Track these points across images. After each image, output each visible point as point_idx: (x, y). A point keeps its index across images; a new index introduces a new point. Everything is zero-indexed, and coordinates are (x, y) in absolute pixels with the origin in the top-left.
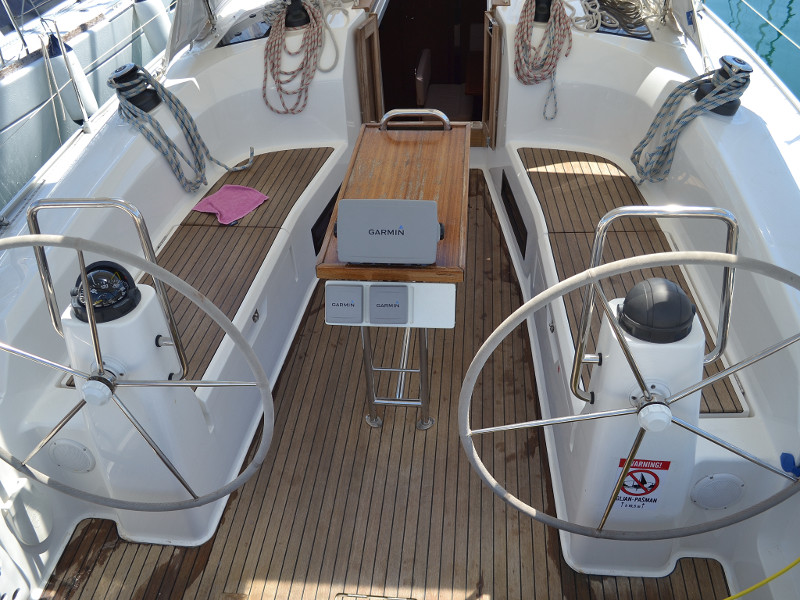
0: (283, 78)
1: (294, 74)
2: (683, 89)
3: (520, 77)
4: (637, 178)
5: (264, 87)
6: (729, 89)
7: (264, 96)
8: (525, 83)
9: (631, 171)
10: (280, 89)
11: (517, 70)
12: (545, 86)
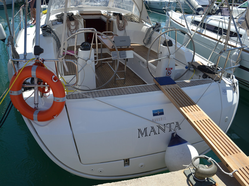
0: (72, 31)
1: (74, 30)
2: (150, 28)
3: (119, 30)
4: (144, 45)
5: (68, 32)
6: (158, 27)
7: (68, 34)
8: (120, 30)
9: (143, 44)
10: (71, 33)
11: (118, 28)
12: (124, 31)
